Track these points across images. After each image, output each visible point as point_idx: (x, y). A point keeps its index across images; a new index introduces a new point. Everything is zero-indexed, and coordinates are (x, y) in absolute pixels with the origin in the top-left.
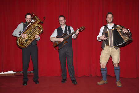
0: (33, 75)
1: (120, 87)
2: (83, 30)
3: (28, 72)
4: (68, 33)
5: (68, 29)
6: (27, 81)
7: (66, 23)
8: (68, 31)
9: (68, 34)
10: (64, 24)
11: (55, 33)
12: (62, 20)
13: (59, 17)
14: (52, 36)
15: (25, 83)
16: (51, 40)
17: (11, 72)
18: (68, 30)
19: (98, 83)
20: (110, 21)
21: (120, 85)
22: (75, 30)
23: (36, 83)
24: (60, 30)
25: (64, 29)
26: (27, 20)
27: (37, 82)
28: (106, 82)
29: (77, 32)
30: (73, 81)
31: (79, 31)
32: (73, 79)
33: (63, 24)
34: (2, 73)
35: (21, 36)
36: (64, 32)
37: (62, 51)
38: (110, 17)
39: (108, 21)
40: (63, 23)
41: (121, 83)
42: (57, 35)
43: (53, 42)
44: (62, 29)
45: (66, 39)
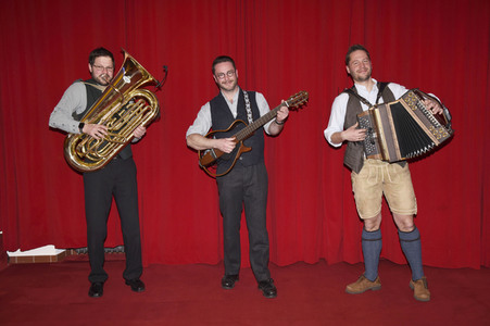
0: (124, 258)
1: (425, 302)
2: (304, 103)
3: (106, 250)
4: (250, 116)
5: (247, 101)
6: (102, 283)
7: (240, 83)
8: (249, 110)
9: (250, 120)
10: (234, 88)
11: (204, 119)
12: (225, 72)
13: (215, 63)
14: (192, 130)
15: (96, 289)
16: (190, 143)
17: (50, 251)
18: (248, 105)
19: (349, 288)
20: (363, 75)
21: (424, 296)
22: (273, 104)
23: (135, 289)
24: (219, 108)
25: (236, 103)
26: (100, 72)
27: (136, 284)
28: (376, 285)
29: (283, 113)
30: (263, 284)
31: (290, 109)
32: (264, 277)
33: (232, 85)
34: (18, 253)
35: (84, 130)
36: (235, 114)
37: (230, 183)
38: (360, 60)
39: (356, 74)
40: (231, 81)
41: (428, 286)
42: (210, 125)
43: (197, 151)
44: (229, 103)
45: (244, 140)
